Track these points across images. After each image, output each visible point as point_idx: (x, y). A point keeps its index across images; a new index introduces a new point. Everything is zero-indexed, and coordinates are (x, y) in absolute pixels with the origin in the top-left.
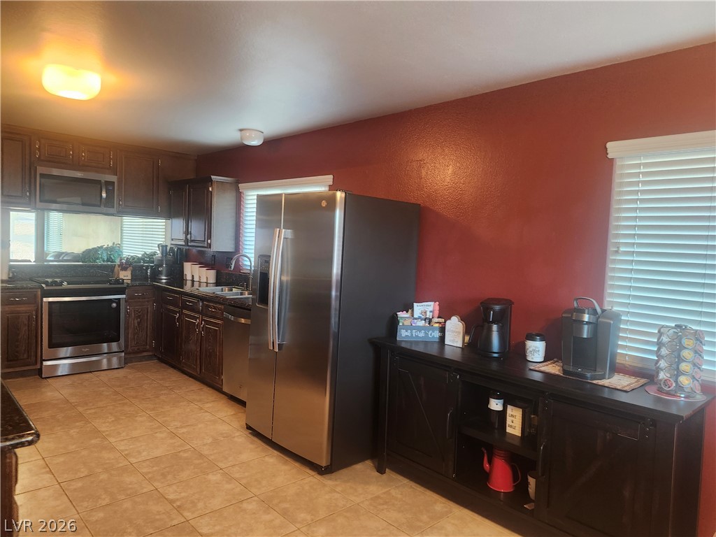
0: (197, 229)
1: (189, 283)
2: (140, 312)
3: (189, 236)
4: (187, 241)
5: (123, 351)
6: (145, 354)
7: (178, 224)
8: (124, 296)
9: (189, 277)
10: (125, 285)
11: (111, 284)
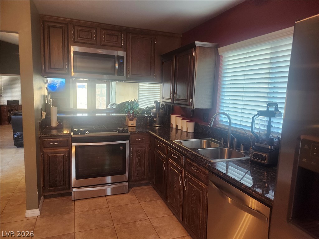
0: (180, 89)
1: (174, 130)
2: (140, 152)
3: (175, 96)
4: (173, 99)
5: (127, 181)
6: (144, 182)
7: (168, 87)
8: (128, 141)
9: (174, 126)
10: (129, 134)
11: (119, 132)
